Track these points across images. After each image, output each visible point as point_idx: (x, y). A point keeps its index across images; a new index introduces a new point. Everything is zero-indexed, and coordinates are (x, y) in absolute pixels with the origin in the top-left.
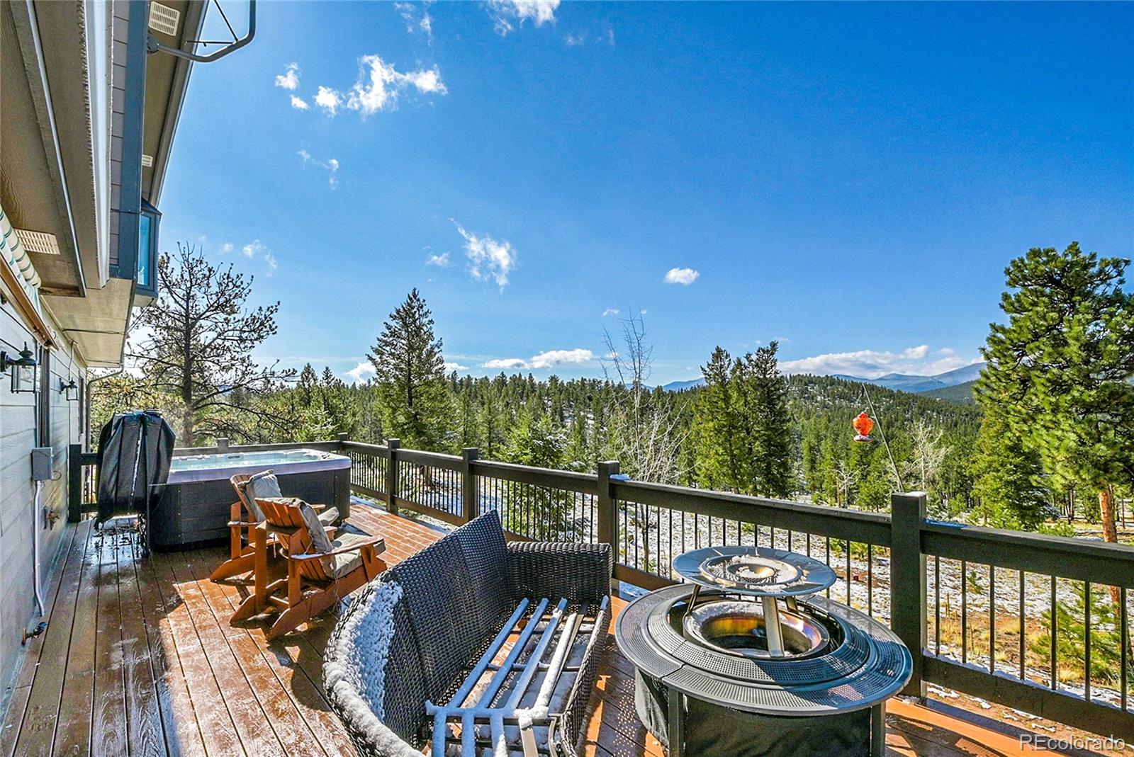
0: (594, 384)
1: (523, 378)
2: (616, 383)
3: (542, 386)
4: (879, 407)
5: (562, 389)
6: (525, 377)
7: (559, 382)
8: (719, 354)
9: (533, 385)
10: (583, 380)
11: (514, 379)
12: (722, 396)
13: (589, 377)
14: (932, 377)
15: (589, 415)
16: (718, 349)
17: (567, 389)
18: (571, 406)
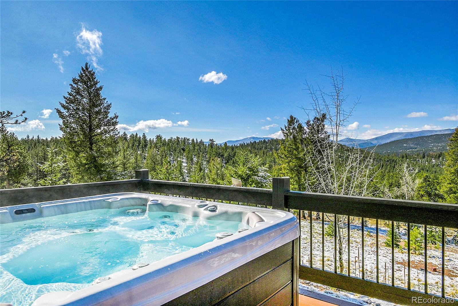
0: (185, 140)
1: (138, 136)
2: (199, 141)
3: (151, 142)
4: (343, 157)
5: (164, 144)
6: (140, 135)
7: (163, 139)
8: (292, 120)
9: (145, 141)
10: (178, 138)
11: (132, 136)
12: (294, 147)
13: (182, 137)
14: (367, 140)
15: (184, 160)
16: (291, 117)
17: (168, 144)
18: (171, 154)
